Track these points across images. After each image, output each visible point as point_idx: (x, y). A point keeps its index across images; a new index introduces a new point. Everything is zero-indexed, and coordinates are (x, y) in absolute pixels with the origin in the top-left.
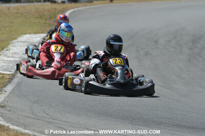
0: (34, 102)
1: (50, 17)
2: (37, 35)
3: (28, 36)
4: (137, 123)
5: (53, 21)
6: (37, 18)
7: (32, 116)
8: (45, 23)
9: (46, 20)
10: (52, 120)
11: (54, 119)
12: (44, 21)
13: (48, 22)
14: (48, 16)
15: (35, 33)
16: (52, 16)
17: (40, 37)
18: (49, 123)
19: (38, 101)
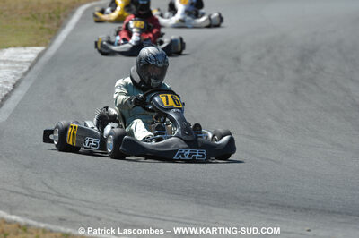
0: (26, 167)
1: (51, 18)
2: (29, 49)
3: (12, 50)
4: (206, 201)
5: (55, 24)
6: (28, 19)
7: (23, 191)
8: (41, 28)
9: (43, 22)
10: (57, 198)
11: (60, 196)
12: (40, 25)
13: (46, 26)
14: (47, 16)
15: (24, 46)
16: (53, 15)
17: (32, 53)
18: (53, 202)
19: (32, 163)
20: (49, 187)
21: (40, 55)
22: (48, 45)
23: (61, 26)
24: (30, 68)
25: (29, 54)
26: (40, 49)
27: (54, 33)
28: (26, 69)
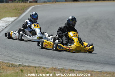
1: (21, 10)
2: (12, 18)
3: (7, 18)
5: (22, 11)
6: (14, 9)
8: (18, 12)
9: (18, 11)
11: (11, 55)
12: (17, 11)
14: (20, 9)
15: (11, 17)
16: (22, 9)
18: (8, 56)
20: (8, 53)
21: (15, 20)
22: (18, 17)
23: (24, 12)
24: (11, 23)
25: (12, 19)
26: (16, 18)
27: (21, 14)
28: (10, 23)
